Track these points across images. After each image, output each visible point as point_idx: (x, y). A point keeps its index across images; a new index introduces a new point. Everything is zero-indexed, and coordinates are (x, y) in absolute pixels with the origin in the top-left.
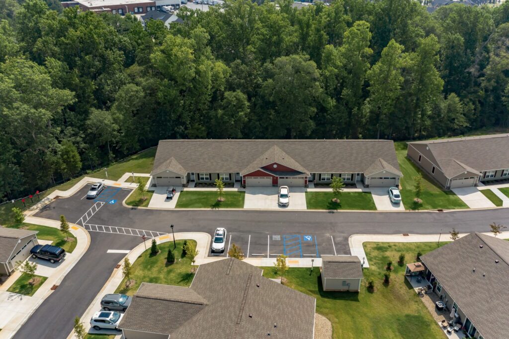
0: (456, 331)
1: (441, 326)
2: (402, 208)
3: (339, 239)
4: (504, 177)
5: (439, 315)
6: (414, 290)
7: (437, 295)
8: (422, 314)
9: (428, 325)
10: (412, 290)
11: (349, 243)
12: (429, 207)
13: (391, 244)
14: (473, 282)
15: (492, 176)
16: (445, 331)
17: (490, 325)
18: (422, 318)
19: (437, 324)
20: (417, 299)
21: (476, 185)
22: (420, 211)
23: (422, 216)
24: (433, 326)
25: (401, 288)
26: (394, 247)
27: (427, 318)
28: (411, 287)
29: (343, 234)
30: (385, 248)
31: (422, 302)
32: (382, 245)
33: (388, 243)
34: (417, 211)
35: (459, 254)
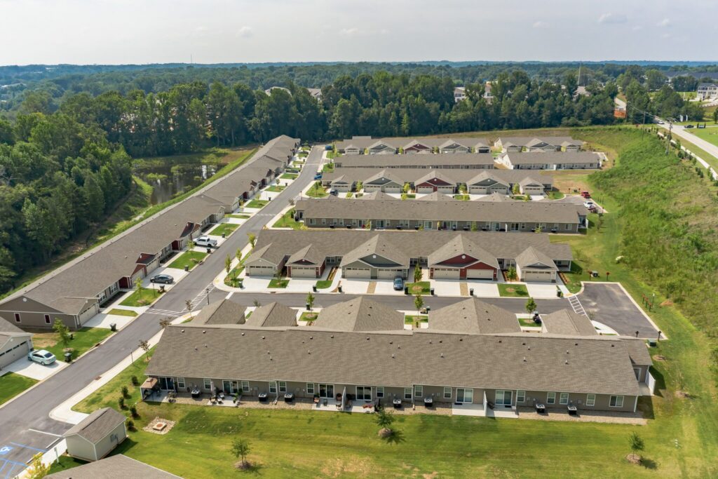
0: (223, 398)
1: (211, 404)
2: (62, 365)
3: (42, 425)
4: (113, 294)
5: (201, 400)
6: (164, 403)
7: (182, 392)
8: (190, 410)
9: (203, 412)
10: (161, 405)
11: (57, 419)
12: (84, 349)
13: (98, 392)
14: (204, 356)
15: (104, 297)
16: (218, 404)
17: (244, 370)
18: (194, 412)
19: (208, 406)
20: (174, 405)
21: (99, 312)
22: (81, 356)
23: (90, 357)
24: (207, 409)
25: (152, 410)
26: (103, 392)
27: (196, 409)
28: (159, 403)
29: (40, 419)
30: (96, 398)
31: (180, 404)
32: (91, 398)
33: (94, 393)
34: (79, 358)
35: (174, 348)
